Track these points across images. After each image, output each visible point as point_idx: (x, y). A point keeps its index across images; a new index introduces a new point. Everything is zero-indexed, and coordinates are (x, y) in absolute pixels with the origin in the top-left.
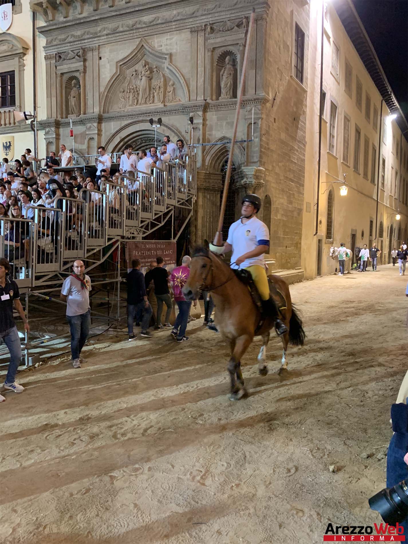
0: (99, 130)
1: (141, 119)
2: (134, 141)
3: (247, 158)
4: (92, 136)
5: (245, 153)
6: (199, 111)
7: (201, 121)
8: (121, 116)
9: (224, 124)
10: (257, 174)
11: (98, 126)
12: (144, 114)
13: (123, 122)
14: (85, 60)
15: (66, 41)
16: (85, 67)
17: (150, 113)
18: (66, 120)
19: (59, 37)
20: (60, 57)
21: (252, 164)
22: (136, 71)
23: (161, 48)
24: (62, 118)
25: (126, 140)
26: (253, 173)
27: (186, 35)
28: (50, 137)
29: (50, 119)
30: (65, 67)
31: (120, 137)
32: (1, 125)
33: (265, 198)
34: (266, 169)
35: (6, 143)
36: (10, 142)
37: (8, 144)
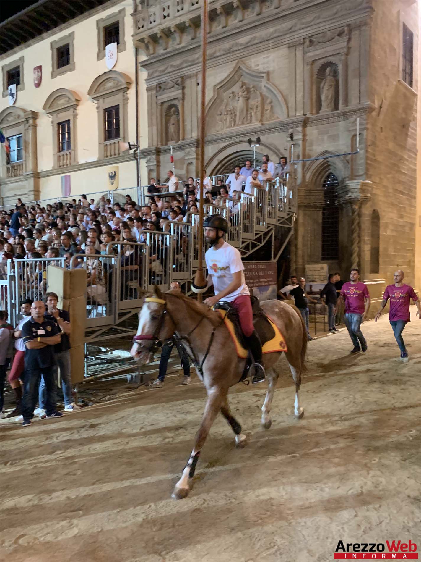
0: (198, 154)
1: (238, 140)
2: (232, 163)
3: (352, 172)
4: (190, 161)
5: (349, 166)
6: (298, 127)
7: (301, 137)
8: (218, 139)
9: (326, 137)
10: (364, 188)
11: (196, 151)
12: (241, 134)
13: (220, 144)
14: (183, 88)
15: (166, 72)
16: (183, 94)
17: (247, 133)
18: (166, 147)
19: (160, 69)
20: (160, 87)
21: (357, 178)
22: (233, 93)
23: (258, 68)
24: (162, 145)
25: (224, 162)
26: (359, 187)
27: (283, 51)
28: (152, 164)
29: (151, 148)
30: (164, 97)
31: (218, 160)
32: (107, 156)
33: (371, 212)
34: (374, 182)
35: (112, 173)
36: (115, 172)
37: (114, 173)
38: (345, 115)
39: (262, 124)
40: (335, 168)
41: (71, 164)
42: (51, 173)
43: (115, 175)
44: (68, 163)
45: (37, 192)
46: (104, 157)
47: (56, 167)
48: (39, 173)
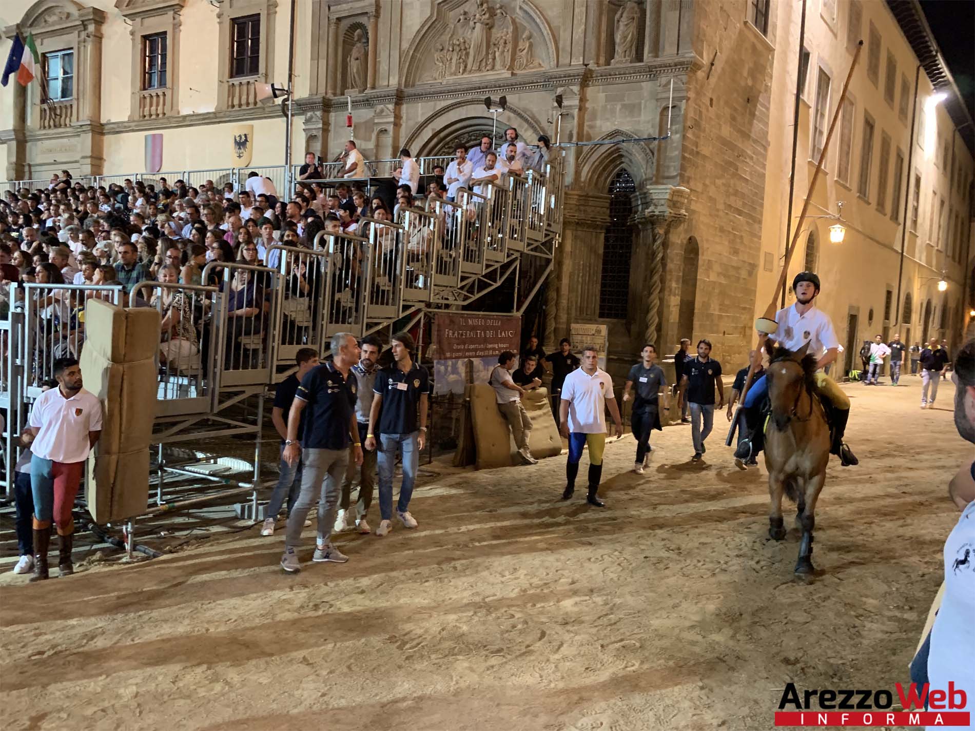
0: (398, 117)
1: (469, 97)
2: (456, 138)
3: (658, 170)
4: (384, 127)
5: (654, 161)
6: (574, 85)
7: (577, 102)
8: (434, 93)
9: (618, 107)
10: (675, 198)
11: (395, 109)
12: (475, 89)
13: (438, 103)
16: (378, 7)
17: (486, 87)
18: (342, 99)
21: (665, 181)
22: (465, 13)
24: (335, 94)
25: (442, 135)
26: (667, 196)
28: (314, 127)
29: (315, 97)
30: (343, 8)
31: (433, 130)
32: (233, 106)
33: (685, 242)
34: (691, 190)
35: (240, 136)
36: (245, 135)
37: (243, 138)
38: (653, 72)
39: (513, 74)
40: (631, 161)
41: (164, 114)
42: (125, 127)
43: (246, 140)
44: (160, 111)
45: (97, 160)
46: (228, 107)
47: (136, 118)
48: (102, 125)
